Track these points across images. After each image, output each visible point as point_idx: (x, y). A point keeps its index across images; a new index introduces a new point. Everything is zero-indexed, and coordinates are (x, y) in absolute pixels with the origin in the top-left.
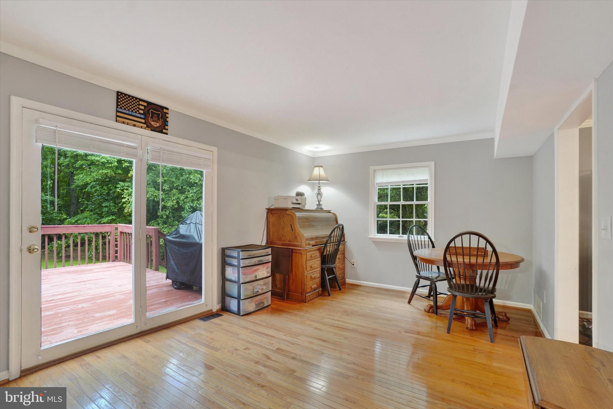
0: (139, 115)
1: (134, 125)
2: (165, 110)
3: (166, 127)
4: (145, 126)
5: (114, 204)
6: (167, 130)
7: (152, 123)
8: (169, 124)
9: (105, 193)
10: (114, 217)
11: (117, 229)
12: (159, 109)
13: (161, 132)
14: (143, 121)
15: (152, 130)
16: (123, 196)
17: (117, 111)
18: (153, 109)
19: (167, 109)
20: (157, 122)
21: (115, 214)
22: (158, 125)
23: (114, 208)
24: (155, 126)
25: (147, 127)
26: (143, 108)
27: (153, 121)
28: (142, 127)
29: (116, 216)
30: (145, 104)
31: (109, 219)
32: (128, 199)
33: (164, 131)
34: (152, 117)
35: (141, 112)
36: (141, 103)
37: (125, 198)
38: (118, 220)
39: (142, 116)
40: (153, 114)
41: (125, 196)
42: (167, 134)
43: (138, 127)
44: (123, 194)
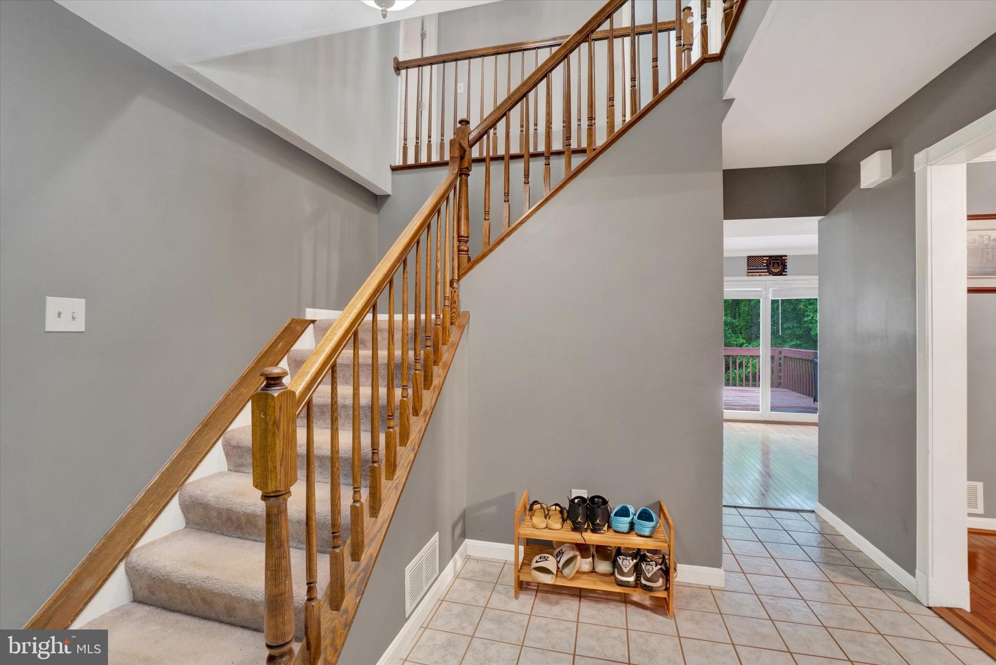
0: (763, 268)
1: (760, 275)
2: (784, 258)
3: (785, 270)
4: (768, 274)
5: (798, 325)
6: (786, 272)
7: (774, 270)
8: (788, 267)
9: (789, 310)
10: (798, 342)
11: (780, 352)
12: (779, 258)
13: (781, 275)
14: (766, 271)
15: (773, 275)
16: (806, 314)
17: (748, 269)
18: (773, 260)
19: (786, 256)
20: (777, 269)
21: (801, 337)
22: (778, 270)
23: (798, 329)
24: (776, 272)
25: (770, 274)
26: (766, 261)
27: (774, 269)
28: (765, 275)
29: (802, 341)
30: (768, 258)
31: (792, 344)
32: (813, 318)
33: (784, 273)
34: (773, 266)
35: (765, 264)
36: (764, 258)
37: (808, 316)
38: (804, 346)
39: (766, 267)
40: (774, 263)
41: (808, 314)
42: (786, 275)
43: (763, 275)
44: (807, 311)
